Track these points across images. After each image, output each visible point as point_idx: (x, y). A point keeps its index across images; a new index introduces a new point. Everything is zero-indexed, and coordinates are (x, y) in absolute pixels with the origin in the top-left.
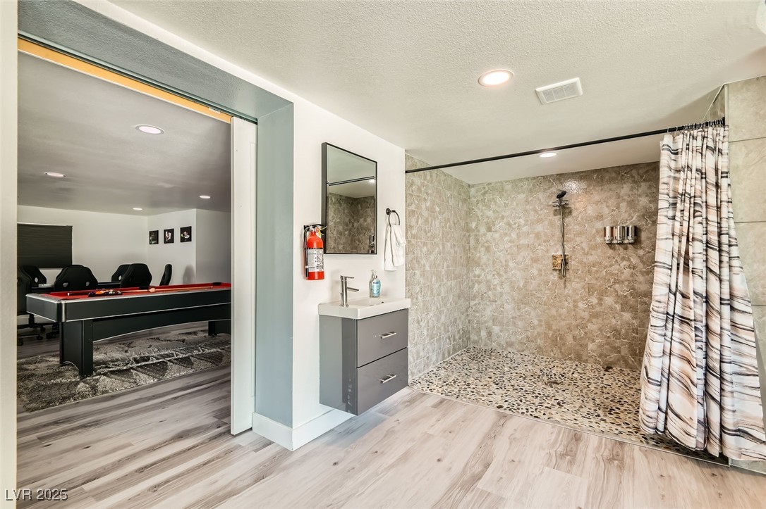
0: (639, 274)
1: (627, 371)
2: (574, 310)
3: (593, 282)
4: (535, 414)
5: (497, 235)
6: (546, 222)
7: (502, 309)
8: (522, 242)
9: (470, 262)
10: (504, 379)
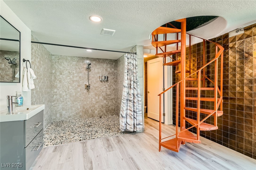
0: (108, 90)
1: (105, 117)
2: (92, 101)
3: (97, 92)
4: (93, 138)
5: (64, 76)
6: (83, 73)
7: (66, 104)
8: (74, 79)
9: (52, 87)
10: (74, 130)
